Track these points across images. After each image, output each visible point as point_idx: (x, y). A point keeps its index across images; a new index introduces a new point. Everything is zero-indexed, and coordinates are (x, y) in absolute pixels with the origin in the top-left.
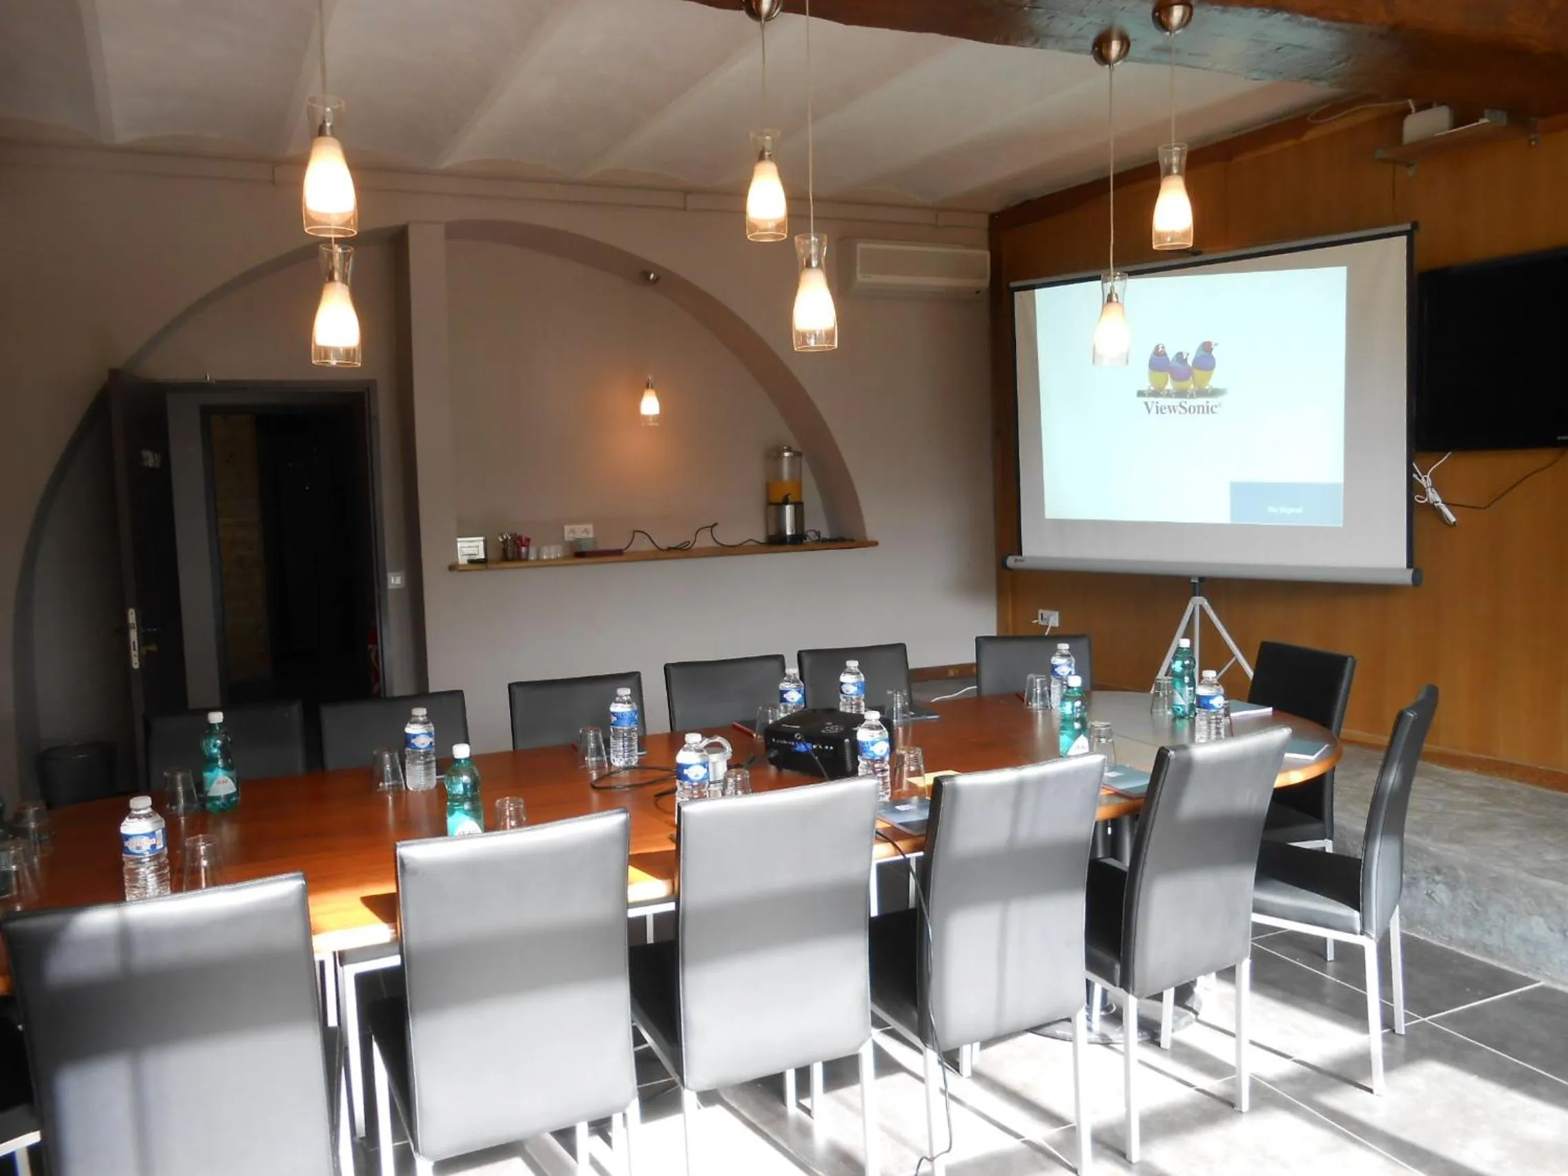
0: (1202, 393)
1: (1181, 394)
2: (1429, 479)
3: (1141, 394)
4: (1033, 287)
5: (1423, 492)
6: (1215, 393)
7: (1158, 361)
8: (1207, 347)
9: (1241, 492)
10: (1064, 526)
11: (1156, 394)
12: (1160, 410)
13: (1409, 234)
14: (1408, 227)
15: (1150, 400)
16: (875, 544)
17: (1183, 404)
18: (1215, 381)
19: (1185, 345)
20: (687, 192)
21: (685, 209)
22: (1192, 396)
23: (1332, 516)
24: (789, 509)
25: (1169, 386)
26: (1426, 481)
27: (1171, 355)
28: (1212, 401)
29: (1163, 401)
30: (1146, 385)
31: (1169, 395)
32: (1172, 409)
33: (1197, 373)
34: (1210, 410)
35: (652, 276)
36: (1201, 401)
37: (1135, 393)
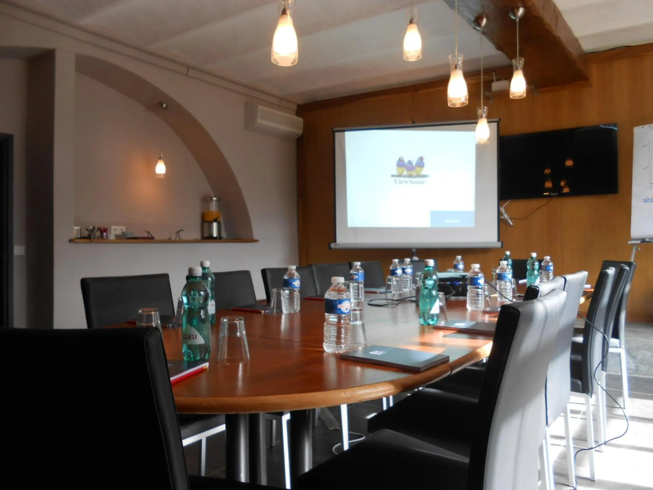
0: (419, 176)
1: (410, 176)
2: (503, 209)
3: (393, 176)
4: (344, 131)
5: (502, 215)
6: (424, 176)
7: (401, 163)
8: (421, 159)
9: (434, 215)
10: (356, 230)
11: (399, 176)
12: (401, 182)
13: (498, 122)
14: (498, 120)
15: (397, 179)
16: (257, 241)
17: (411, 180)
18: (424, 172)
19: (412, 157)
20: (189, 67)
21: (187, 75)
22: (415, 177)
23: (470, 223)
24: (215, 225)
25: (405, 173)
26: (503, 210)
27: (406, 161)
28: (423, 179)
29: (402, 179)
30: (395, 172)
31: (405, 176)
32: (407, 182)
33: (418, 169)
34: (422, 183)
35: (164, 106)
36: (419, 179)
37: (390, 176)
